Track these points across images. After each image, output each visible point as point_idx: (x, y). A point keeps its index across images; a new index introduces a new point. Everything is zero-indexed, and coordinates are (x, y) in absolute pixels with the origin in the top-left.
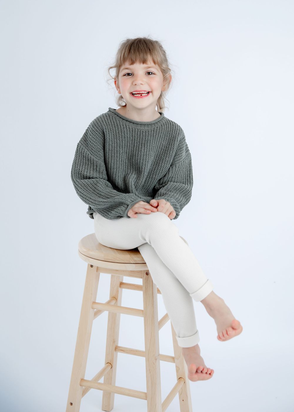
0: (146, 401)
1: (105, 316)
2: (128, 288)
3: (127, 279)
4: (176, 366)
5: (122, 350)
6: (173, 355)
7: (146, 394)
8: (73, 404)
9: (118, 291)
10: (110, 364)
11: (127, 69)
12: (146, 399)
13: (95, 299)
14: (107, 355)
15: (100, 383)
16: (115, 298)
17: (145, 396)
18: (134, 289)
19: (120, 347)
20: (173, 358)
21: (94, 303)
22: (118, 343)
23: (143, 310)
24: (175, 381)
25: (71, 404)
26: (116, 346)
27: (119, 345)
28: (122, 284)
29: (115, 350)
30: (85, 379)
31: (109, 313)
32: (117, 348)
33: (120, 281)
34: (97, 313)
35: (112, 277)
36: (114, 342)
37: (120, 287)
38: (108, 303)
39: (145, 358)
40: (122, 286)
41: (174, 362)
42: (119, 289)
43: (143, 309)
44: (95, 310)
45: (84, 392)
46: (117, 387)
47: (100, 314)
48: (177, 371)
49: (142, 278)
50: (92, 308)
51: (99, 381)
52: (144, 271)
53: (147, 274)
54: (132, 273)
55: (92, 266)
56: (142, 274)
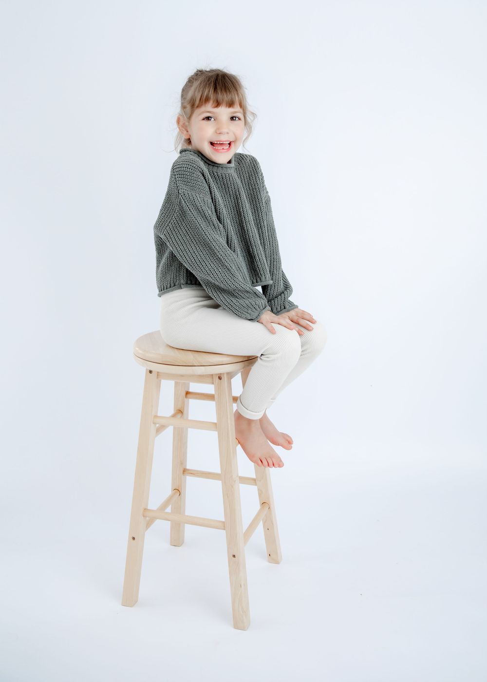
0: (225, 531)
1: (169, 432)
2: (196, 398)
3: (194, 387)
4: (258, 490)
5: (192, 473)
6: (254, 476)
7: (223, 522)
8: (135, 539)
9: (183, 403)
10: (178, 491)
11: (208, 112)
12: (225, 530)
13: (157, 412)
14: (174, 479)
15: (167, 513)
16: (180, 412)
17: (223, 526)
18: (204, 399)
19: (188, 470)
20: (254, 480)
21: (156, 416)
22: (186, 466)
23: (216, 424)
24: (257, 507)
25: (134, 538)
26: (185, 469)
27: (188, 467)
28: (187, 393)
29: (183, 473)
30: (149, 508)
31: (174, 428)
32: (185, 471)
33: (186, 390)
34: (160, 429)
35: (176, 384)
36: (182, 464)
37: (186, 397)
38: (174, 416)
39: (221, 482)
40: (189, 396)
41: (256, 485)
42: (185, 399)
43: (216, 422)
44: (157, 425)
45: (148, 525)
46: (187, 516)
48: (260, 495)
49: (213, 383)
50: (154, 423)
51: (166, 511)
52: (216, 374)
53: (220, 378)
54: (201, 378)
55: (151, 372)
56: (213, 378)
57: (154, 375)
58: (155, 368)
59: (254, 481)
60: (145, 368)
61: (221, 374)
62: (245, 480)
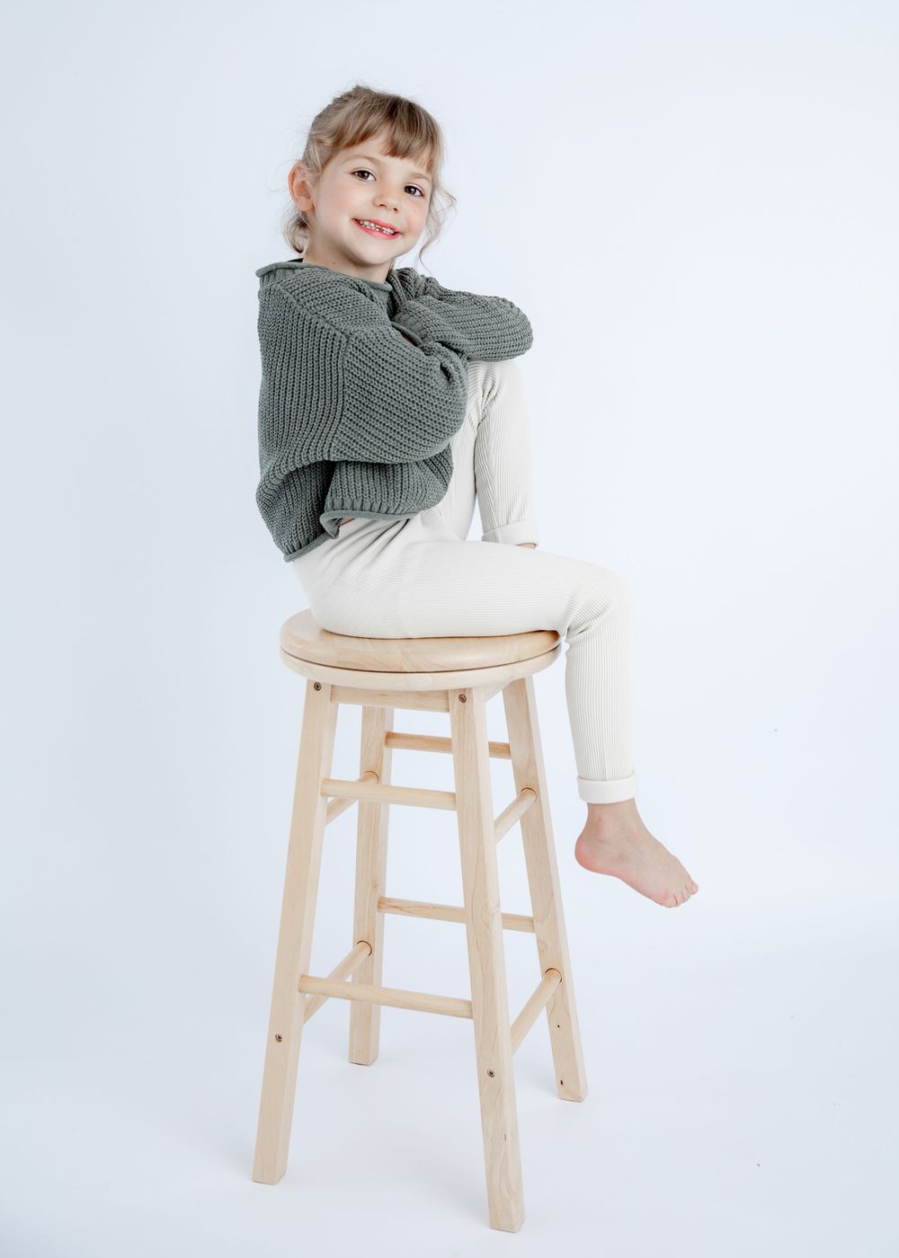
1: (351, 813)
2: (408, 747)
3: (406, 720)
4: (539, 941)
5: (396, 907)
6: (531, 915)
7: (469, 1003)
8: (283, 1039)
9: (380, 756)
10: (367, 944)
12: (471, 1018)
13: (329, 771)
14: (358, 920)
15: (348, 984)
16: (373, 773)
17: (468, 1010)
19: (389, 900)
20: (531, 920)
21: (327, 781)
23: (453, 795)
24: (538, 978)
25: (279, 1038)
26: (382, 897)
28: (390, 736)
29: (379, 907)
30: (311, 973)
31: (361, 807)
32: (383, 903)
33: (387, 728)
34: (335, 808)
35: (366, 712)
36: (376, 887)
37: (387, 744)
40: (392, 741)
41: (533, 931)
42: (385, 749)
43: (453, 791)
44: (330, 799)
45: (310, 1010)
47: (343, 811)
48: (541, 952)
49: (448, 710)
50: (323, 795)
51: (347, 981)
52: (455, 691)
53: (463, 699)
54: (422, 699)
55: (317, 687)
56: (448, 699)
57: (325, 691)
58: (328, 676)
59: (527, 924)
60: (306, 679)
61: (464, 690)
62: (512, 921)
